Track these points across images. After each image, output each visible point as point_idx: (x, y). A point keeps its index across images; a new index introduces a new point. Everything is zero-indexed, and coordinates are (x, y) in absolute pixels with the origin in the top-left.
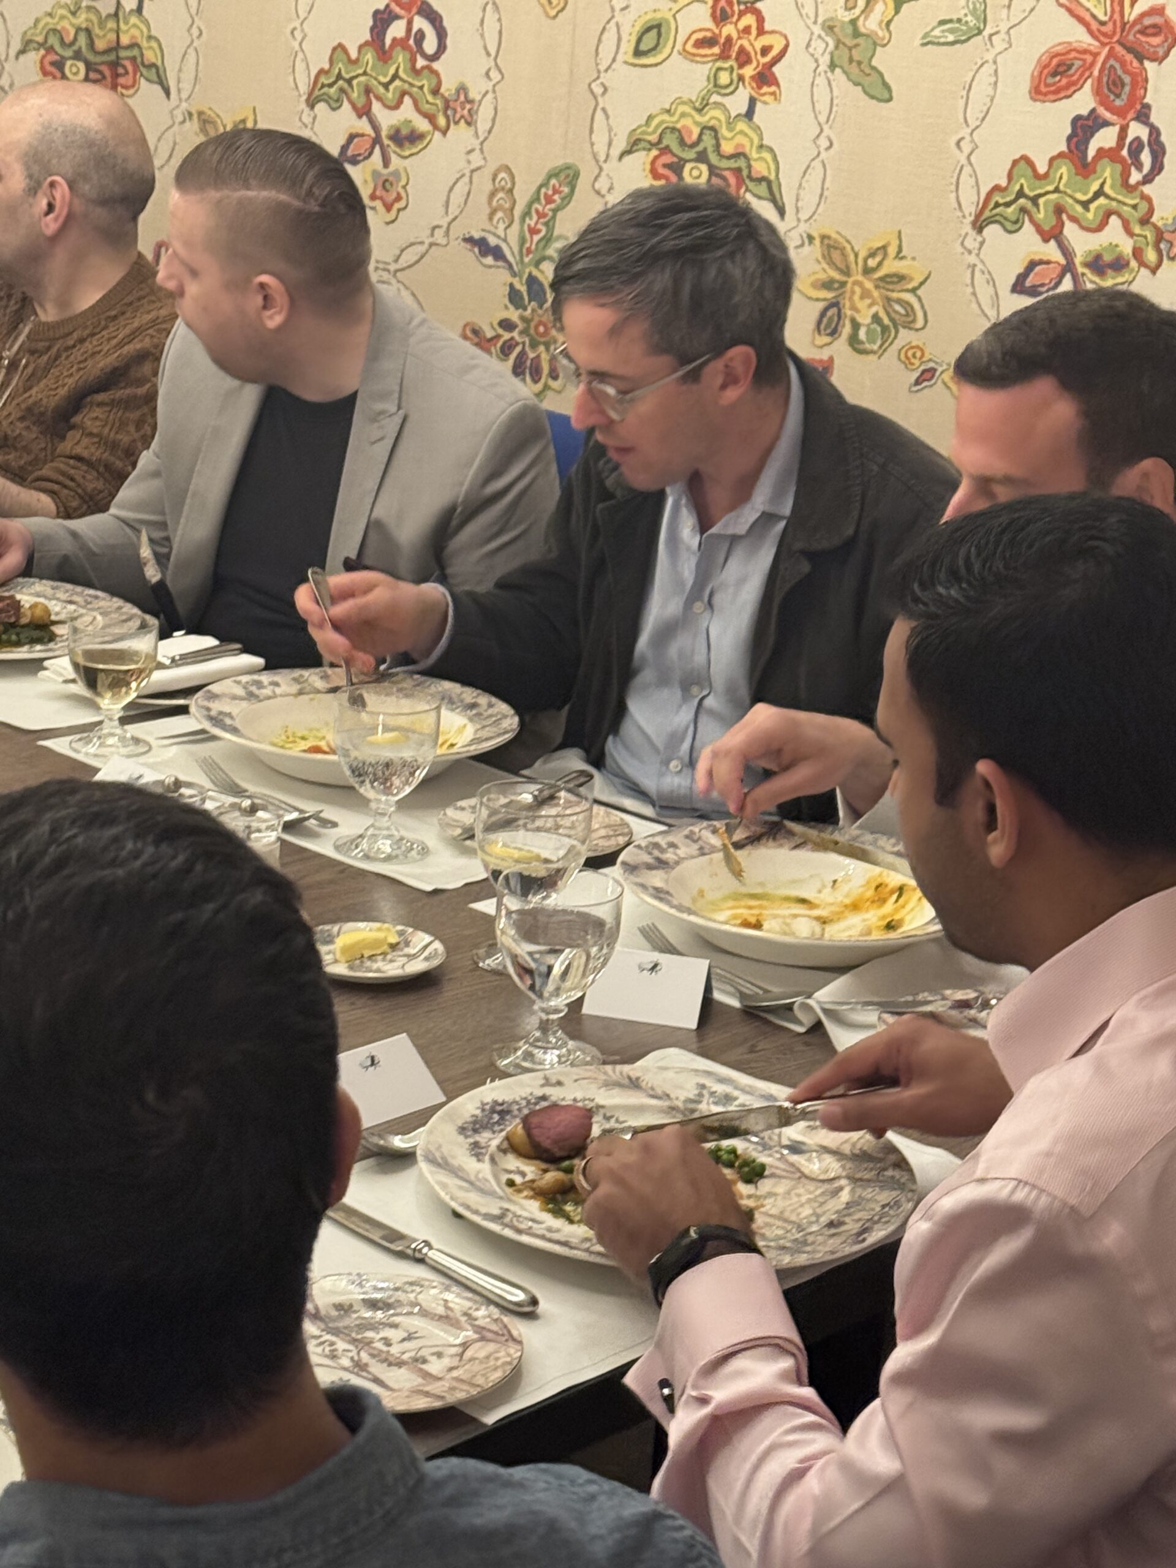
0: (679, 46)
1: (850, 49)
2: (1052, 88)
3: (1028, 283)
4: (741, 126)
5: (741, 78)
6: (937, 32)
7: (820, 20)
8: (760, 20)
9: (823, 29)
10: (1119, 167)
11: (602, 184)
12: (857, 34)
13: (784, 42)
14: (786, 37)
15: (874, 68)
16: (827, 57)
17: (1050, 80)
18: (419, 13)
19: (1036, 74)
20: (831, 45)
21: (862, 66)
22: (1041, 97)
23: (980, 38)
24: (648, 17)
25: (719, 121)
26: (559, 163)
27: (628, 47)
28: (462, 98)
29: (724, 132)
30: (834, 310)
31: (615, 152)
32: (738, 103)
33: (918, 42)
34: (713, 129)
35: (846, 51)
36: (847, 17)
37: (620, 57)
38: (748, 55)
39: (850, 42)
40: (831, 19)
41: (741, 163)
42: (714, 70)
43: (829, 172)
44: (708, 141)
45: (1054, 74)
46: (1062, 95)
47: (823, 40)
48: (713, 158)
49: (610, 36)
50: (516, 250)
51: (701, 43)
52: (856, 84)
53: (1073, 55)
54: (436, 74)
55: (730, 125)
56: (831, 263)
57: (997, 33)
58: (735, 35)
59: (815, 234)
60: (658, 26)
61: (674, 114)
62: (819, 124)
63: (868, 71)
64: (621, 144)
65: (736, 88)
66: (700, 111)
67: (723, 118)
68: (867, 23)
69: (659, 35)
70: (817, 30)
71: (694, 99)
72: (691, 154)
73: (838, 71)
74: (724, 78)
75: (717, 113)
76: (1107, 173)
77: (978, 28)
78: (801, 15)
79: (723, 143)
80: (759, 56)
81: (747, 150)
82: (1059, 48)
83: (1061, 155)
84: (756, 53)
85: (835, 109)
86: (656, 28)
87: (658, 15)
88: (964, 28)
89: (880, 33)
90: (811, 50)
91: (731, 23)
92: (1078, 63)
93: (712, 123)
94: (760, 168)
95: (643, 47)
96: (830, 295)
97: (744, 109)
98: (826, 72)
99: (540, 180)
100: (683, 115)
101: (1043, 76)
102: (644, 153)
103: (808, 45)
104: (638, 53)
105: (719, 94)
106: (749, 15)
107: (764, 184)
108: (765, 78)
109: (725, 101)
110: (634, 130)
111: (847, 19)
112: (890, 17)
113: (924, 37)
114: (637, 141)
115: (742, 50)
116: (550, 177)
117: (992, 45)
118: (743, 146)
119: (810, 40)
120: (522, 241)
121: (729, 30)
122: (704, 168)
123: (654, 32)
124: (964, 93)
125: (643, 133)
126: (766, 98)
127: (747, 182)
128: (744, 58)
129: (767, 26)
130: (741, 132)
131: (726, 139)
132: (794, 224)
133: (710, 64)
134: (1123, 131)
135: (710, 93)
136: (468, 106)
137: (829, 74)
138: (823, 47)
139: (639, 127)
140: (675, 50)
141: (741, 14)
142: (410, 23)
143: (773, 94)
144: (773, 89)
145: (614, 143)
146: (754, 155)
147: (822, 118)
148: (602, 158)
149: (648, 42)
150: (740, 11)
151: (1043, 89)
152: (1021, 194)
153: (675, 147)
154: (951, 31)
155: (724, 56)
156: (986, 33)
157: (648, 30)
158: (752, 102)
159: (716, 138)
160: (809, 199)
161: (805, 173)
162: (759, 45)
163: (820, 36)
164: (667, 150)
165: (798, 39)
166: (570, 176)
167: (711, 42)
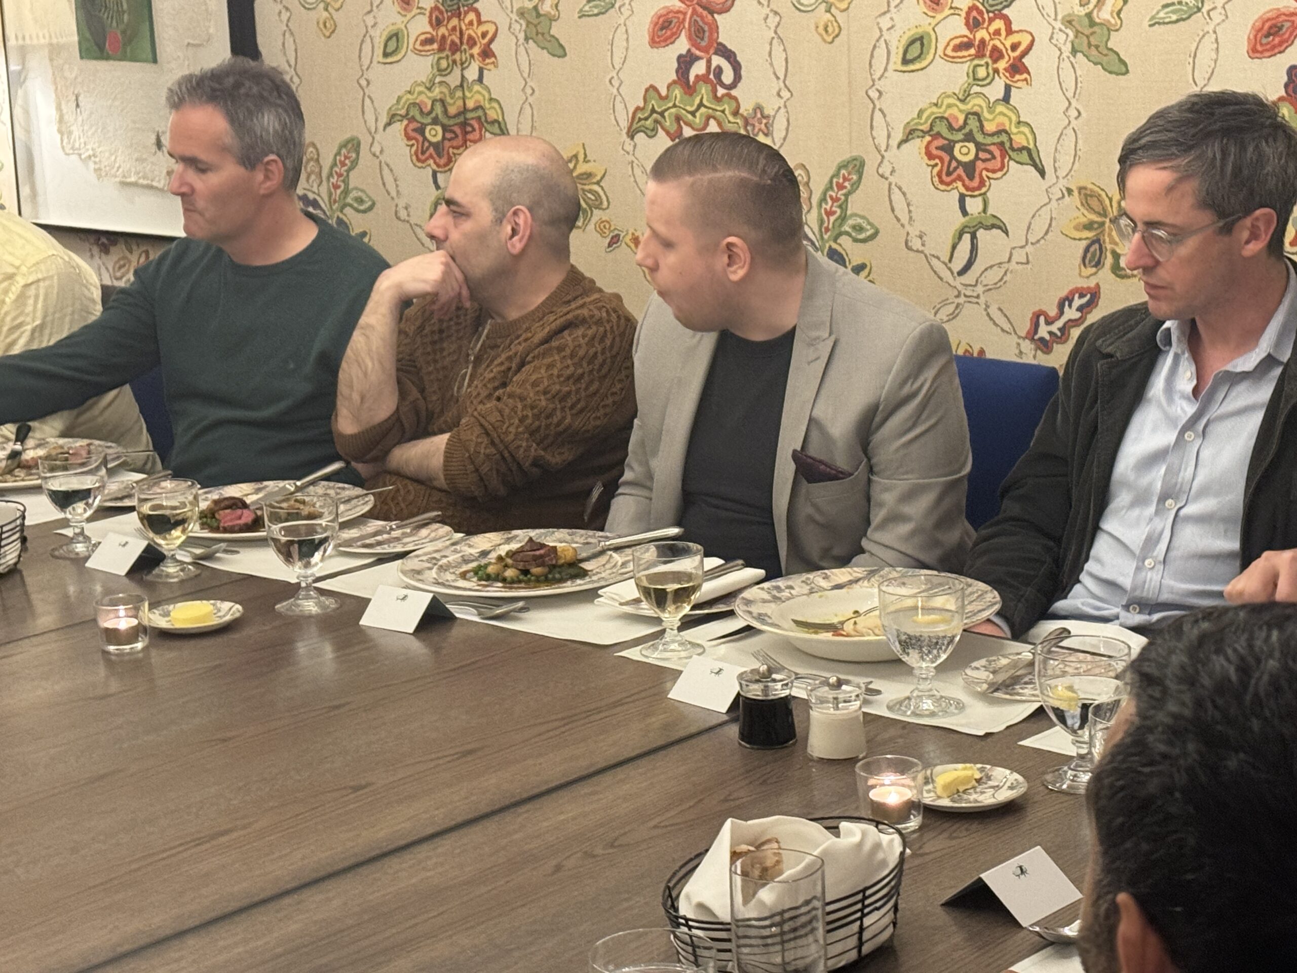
0: (940, 52)
1: (1088, 37)
2: (1268, 47)
4: (1001, 108)
5: (996, 71)
6: (1162, 15)
7: (1060, 17)
8: (1008, 23)
9: (1062, 24)
11: (886, 169)
12: (1092, 24)
13: (1030, 38)
14: (1031, 34)
15: (1111, 50)
16: (1069, 45)
17: (1264, 41)
18: (715, 53)
19: (1252, 37)
20: (1071, 35)
21: (1100, 49)
22: (1258, 55)
23: (1199, 14)
24: (912, 32)
25: (980, 106)
26: (846, 156)
27: (896, 58)
28: (759, 115)
29: (986, 115)
30: (1097, 246)
31: (894, 142)
32: (996, 90)
33: (1146, 23)
34: (976, 114)
35: (1085, 38)
36: (1082, 11)
37: (891, 67)
38: (1000, 52)
39: (1087, 31)
40: (1069, 15)
41: (1004, 138)
42: (971, 68)
43: (1079, 136)
44: (973, 124)
45: (1267, 36)
46: (1276, 51)
47: (1064, 32)
48: (979, 138)
49: (881, 52)
50: (816, 230)
51: (957, 48)
52: (1096, 64)
53: (1283, 18)
54: (735, 99)
55: (991, 109)
56: (1091, 209)
57: (1214, 8)
58: (987, 38)
59: (1074, 188)
60: (921, 39)
61: (941, 107)
62: (1068, 99)
63: (1105, 52)
64: (898, 136)
65: (993, 79)
66: (962, 101)
67: (984, 105)
68: (1100, 14)
69: (922, 45)
70: (1058, 25)
71: (957, 92)
72: (960, 136)
73: (1079, 55)
74: (981, 73)
75: (979, 101)
77: (1198, 7)
78: (1043, 15)
79: (985, 124)
80: (1009, 51)
81: (1007, 128)
82: (1269, 15)
83: (1283, 97)
84: (1007, 50)
85: (1079, 85)
86: (920, 40)
87: (920, 30)
88: (1185, 8)
89: (1113, 21)
90: (1054, 41)
91: (983, 28)
92: (1287, 25)
93: (976, 109)
94: (1020, 140)
95: (909, 57)
96: (1090, 234)
97: (1001, 95)
98: (1068, 58)
99: (831, 173)
100: (949, 106)
101: (1258, 39)
102: (919, 140)
103: (1051, 38)
104: (905, 62)
105: (978, 85)
106: (998, 21)
107: (1025, 153)
108: (1017, 68)
109: (984, 90)
110: (908, 123)
111: (1083, 13)
112: (1119, 7)
113: (1150, 20)
114: (912, 132)
115: (995, 49)
116: (839, 168)
117: (1210, 19)
118: (1003, 124)
119: (1053, 33)
120: (821, 222)
121: (981, 34)
122: (971, 146)
123: (918, 44)
124: (1191, 60)
125: (917, 124)
126: (1019, 84)
127: (1010, 153)
128: (997, 55)
129: (1015, 27)
130: (1001, 113)
131: (987, 120)
132: (1055, 180)
133: (968, 63)
135: (970, 86)
136: (764, 121)
137: (1072, 59)
138: (1066, 38)
139: (913, 119)
140: (937, 56)
141: (991, 20)
142: (709, 62)
143: (1026, 80)
144: (1025, 76)
145: (892, 134)
146: (1014, 130)
147: (1070, 94)
148: (883, 148)
149: (915, 51)
150: (989, 18)
151: (1259, 48)
153: (945, 132)
154: (1173, 12)
155: (980, 55)
156: (1204, 10)
157: (912, 42)
158: (1008, 89)
159: (980, 121)
160: (1065, 161)
161: (1059, 140)
162: (1008, 44)
163: (1061, 30)
164: (939, 135)
165: (1042, 35)
166: (857, 165)
167: (967, 45)
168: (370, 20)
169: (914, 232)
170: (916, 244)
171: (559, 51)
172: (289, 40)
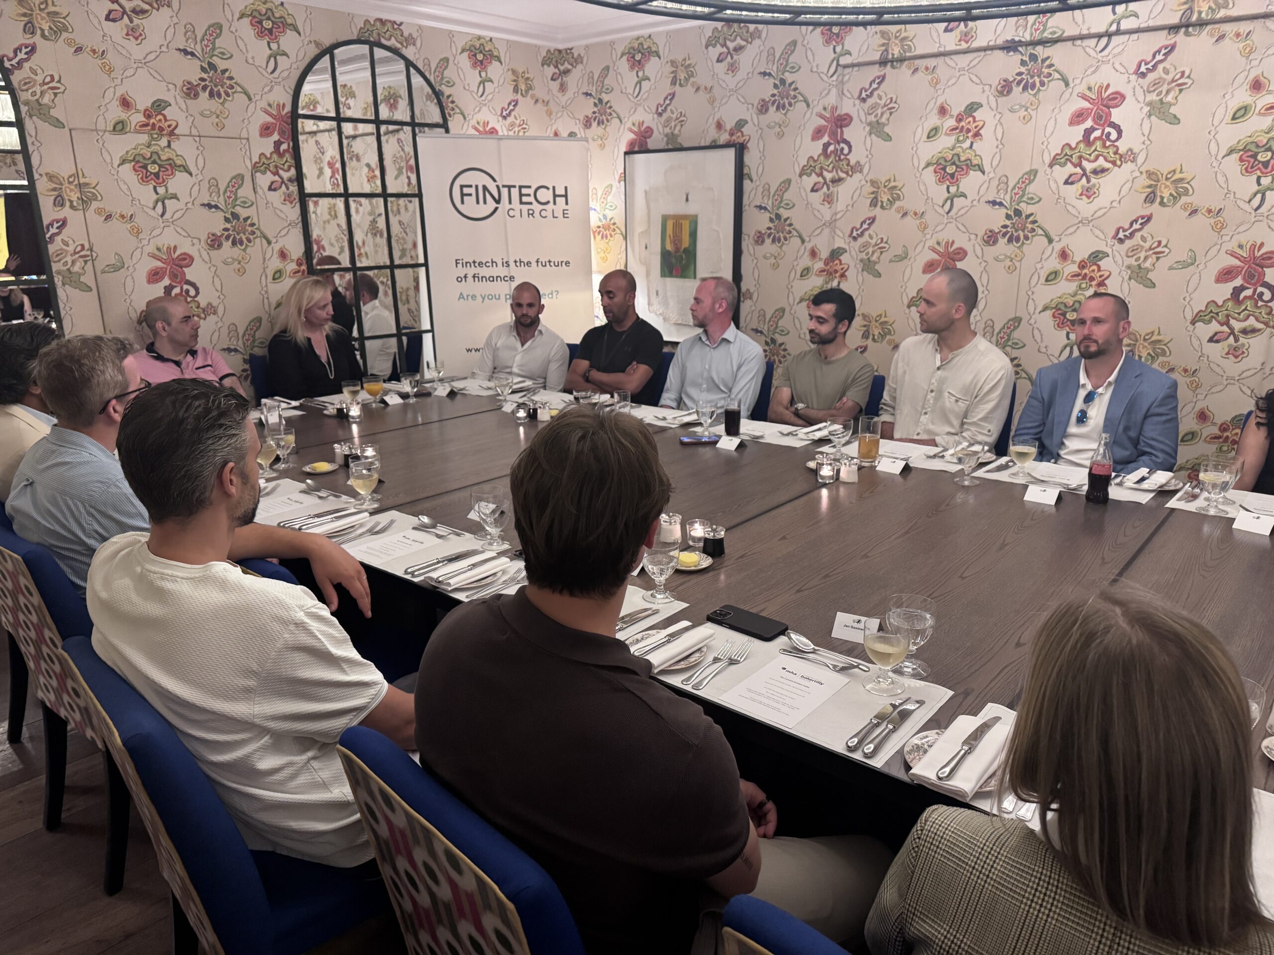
0: (1064, 278)
1: (1137, 273)
3: (1215, 339)
5: (1091, 285)
6: (1174, 266)
7: (1125, 265)
8: (1099, 267)
9: (1126, 268)
10: (1253, 301)
11: (1032, 322)
12: (1141, 269)
14: (1110, 272)
15: (1148, 278)
16: (1128, 277)
17: (1224, 277)
19: (1217, 276)
20: (1129, 272)
21: (1143, 278)
22: (1220, 282)
23: (1193, 266)
24: (1051, 270)
26: (1013, 316)
27: (1043, 280)
31: (1037, 312)
33: (1166, 269)
36: (1136, 264)
37: (1040, 283)
38: (1094, 278)
39: (1137, 271)
40: (1129, 265)
42: (1079, 284)
45: (1225, 274)
46: (1229, 281)
47: (1126, 271)
49: (1035, 277)
51: (1073, 276)
52: (1140, 283)
53: (1233, 268)
57: (1201, 264)
58: (1088, 273)
61: (1062, 299)
63: (1145, 279)
64: (1040, 308)
66: (1073, 297)
68: (1145, 265)
69: (1056, 275)
70: (1123, 268)
71: (1070, 293)
73: (1132, 281)
74: (1084, 286)
76: (1248, 303)
77: (1193, 263)
78: (1117, 264)
80: (1098, 278)
82: (1227, 267)
83: (1228, 299)
85: (1131, 292)
86: (1055, 273)
87: (1055, 269)
88: (1186, 263)
89: (1150, 268)
90: (1121, 275)
91: (1086, 269)
92: (1236, 270)
95: (1050, 278)
98: (1127, 281)
99: (1005, 321)
100: (1066, 298)
101: (1221, 275)
102: (1050, 311)
103: (1120, 273)
104: (1047, 281)
105: (1081, 290)
106: (1094, 266)
108: (1102, 283)
110: (1045, 304)
112: (1155, 263)
113: (1169, 267)
114: (1046, 308)
115: (1091, 277)
116: (1009, 321)
117: (1198, 267)
119: (1120, 271)
121: (1085, 271)
124: (1187, 283)
125: (1049, 305)
128: (1092, 279)
129: (1102, 269)
133: (1078, 282)
134: (1255, 290)
135: (1077, 291)
137: (1129, 281)
138: (1126, 274)
139: (1047, 303)
141: (1091, 266)
145: (1037, 308)
148: (1032, 313)
149: (1052, 277)
151: (1220, 280)
152: (1211, 312)
153: (1063, 308)
154: (1181, 265)
155: (1084, 279)
156: (1196, 264)
157: (1051, 273)
162: (1098, 275)
163: (1124, 270)
164: (1060, 309)
165: (1115, 271)
166: (1017, 321)
167: (1078, 275)
168: (795, 263)
169: (1043, 345)
170: (1043, 350)
171: (879, 275)
172: (756, 271)
